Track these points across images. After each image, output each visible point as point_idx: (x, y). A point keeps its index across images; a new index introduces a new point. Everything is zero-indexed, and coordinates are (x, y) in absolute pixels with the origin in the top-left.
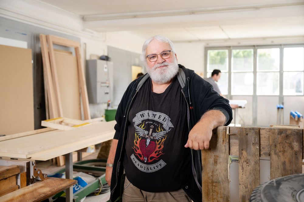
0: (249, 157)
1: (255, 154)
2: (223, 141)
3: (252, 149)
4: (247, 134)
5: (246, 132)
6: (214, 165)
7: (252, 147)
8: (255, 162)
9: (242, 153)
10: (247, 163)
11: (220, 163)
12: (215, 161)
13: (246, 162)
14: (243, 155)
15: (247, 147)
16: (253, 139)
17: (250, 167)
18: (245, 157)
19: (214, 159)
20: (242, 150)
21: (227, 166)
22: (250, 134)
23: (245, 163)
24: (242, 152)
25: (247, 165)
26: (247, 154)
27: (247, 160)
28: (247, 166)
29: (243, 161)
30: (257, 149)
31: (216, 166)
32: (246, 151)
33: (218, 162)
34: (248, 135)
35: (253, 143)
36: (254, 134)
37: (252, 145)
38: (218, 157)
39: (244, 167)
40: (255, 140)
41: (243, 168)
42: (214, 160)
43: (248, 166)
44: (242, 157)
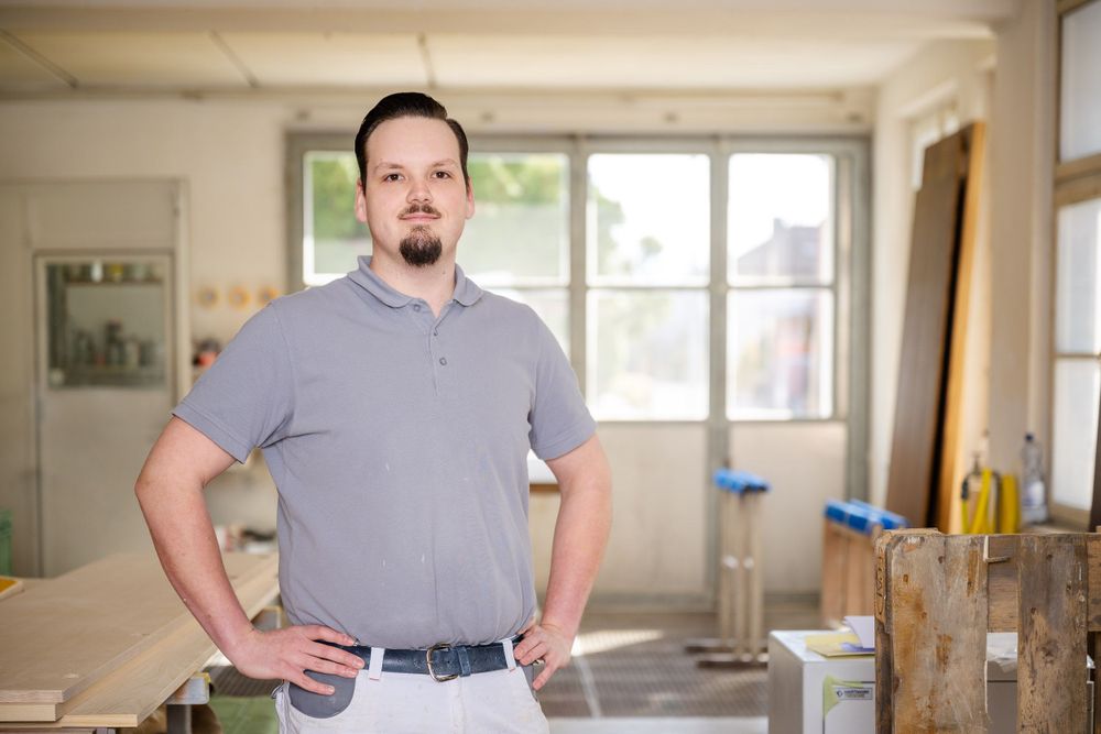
0: (1055, 635)
1: (1074, 622)
2: (969, 583)
3: (1065, 607)
4: (1050, 556)
5: (1046, 550)
6: (938, 670)
7: (1065, 598)
8: (1074, 649)
9: (1032, 622)
10: (1049, 654)
11: (957, 661)
12: (941, 653)
13: (1044, 649)
14: (1036, 627)
15: (1048, 601)
16: (1068, 573)
17: (1056, 667)
18: (1041, 633)
19: (938, 648)
20: (1033, 610)
21: (983, 670)
22: (1059, 556)
23: (1041, 654)
24: (1033, 616)
25: (1049, 659)
26: (1049, 622)
27: (1049, 642)
28: (1049, 665)
29: (1034, 648)
30: (1080, 603)
31: (944, 671)
32: (1046, 614)
33: (952, 657)
34: (1053, 559)
35: (1069, 587)
36: (1072, 553)
37: (1064, 592)
38: (950, 639)
39: (1036, 666)
40: (1074, 575)
41: (1033, 671)
42: (938, 652)
43: (1052, 662)
44: (1032, 636)
